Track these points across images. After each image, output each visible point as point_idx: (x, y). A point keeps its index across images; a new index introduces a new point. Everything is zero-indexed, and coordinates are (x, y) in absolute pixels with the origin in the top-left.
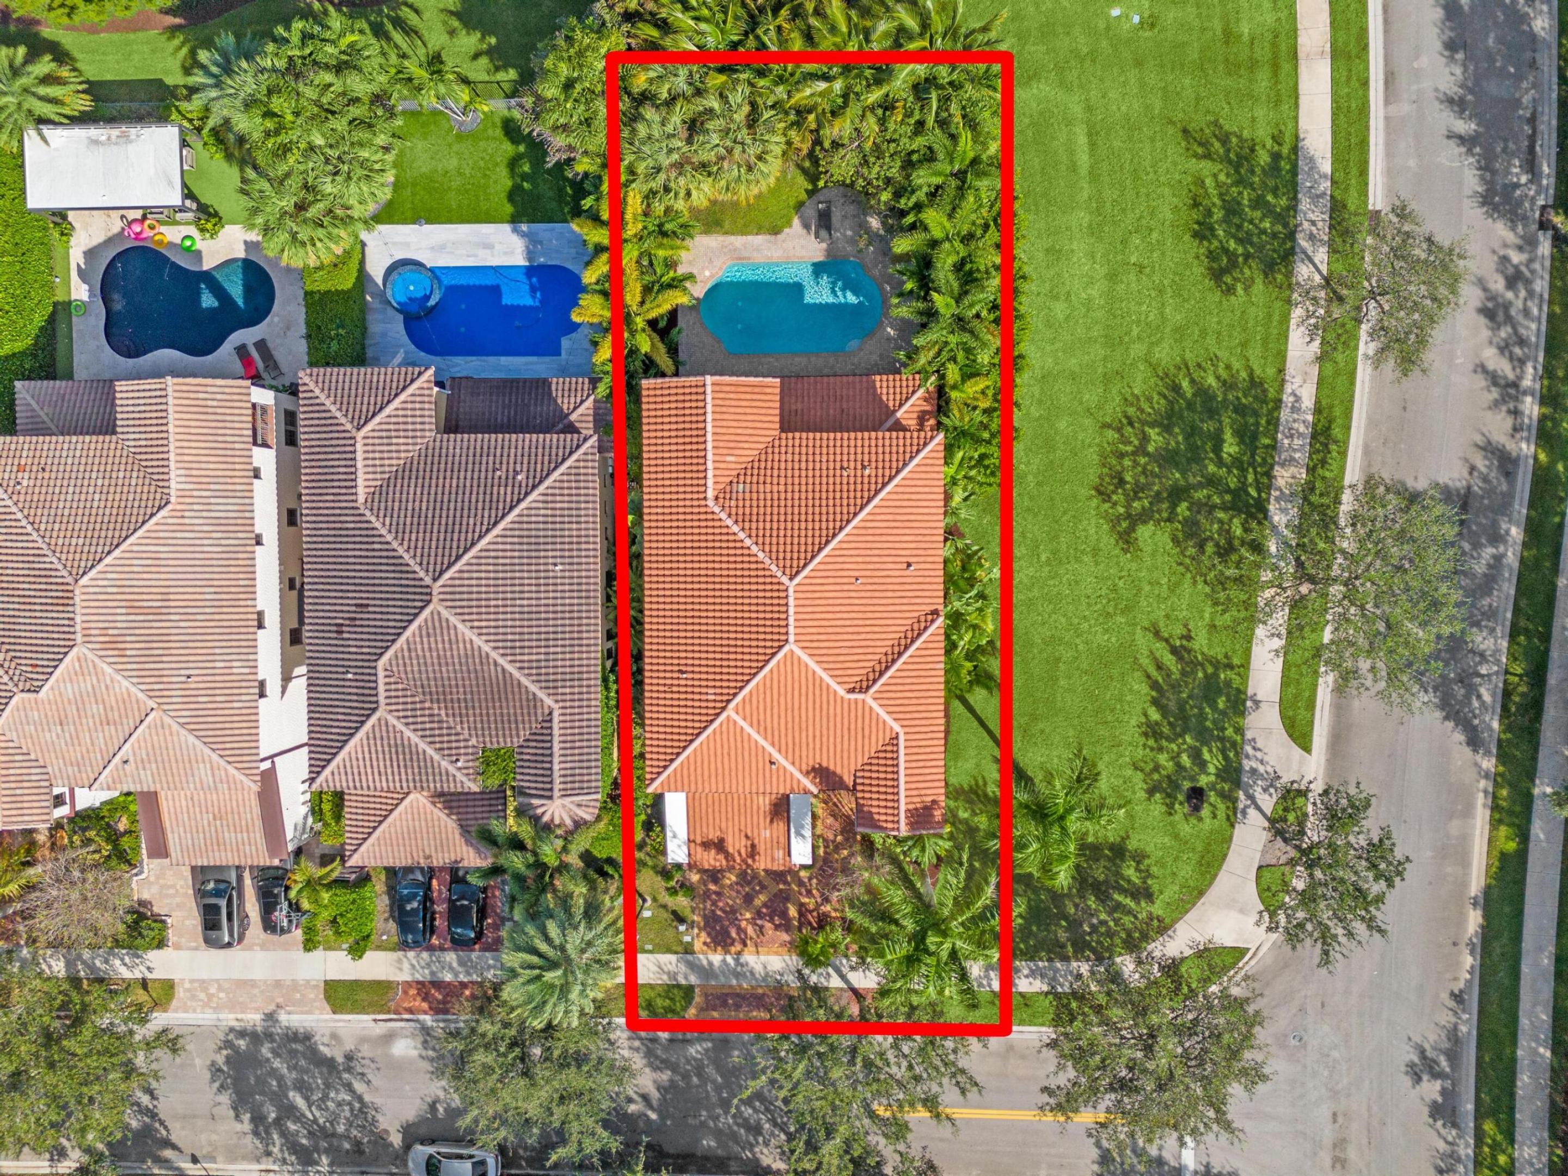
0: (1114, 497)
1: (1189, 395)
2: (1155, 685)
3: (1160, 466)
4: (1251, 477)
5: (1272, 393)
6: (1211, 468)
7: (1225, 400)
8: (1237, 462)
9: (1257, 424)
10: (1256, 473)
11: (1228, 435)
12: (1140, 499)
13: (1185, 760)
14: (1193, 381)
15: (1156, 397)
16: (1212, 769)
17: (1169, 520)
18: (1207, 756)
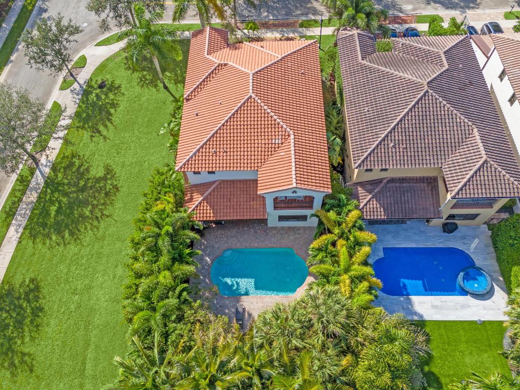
0: (111, 187)
1: (67, 231)
2: (110, 120)
3: (88, 200)
4: (48, 197)
5: (27, 232)
6: (65, 200)
7: (50, 229)
8: (52, 202)
9: (38, 219)
10: (45, 199)
11: (53, 213)
12: (100, 187)
13: (103, 97)
14: (63, 237)
15: (82, 230)
16: (94, 95)
17: (89, 179)
18: (95, 99)
